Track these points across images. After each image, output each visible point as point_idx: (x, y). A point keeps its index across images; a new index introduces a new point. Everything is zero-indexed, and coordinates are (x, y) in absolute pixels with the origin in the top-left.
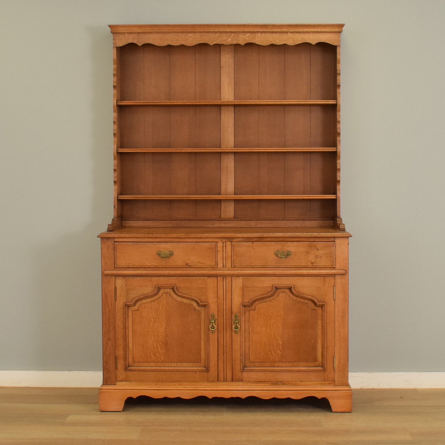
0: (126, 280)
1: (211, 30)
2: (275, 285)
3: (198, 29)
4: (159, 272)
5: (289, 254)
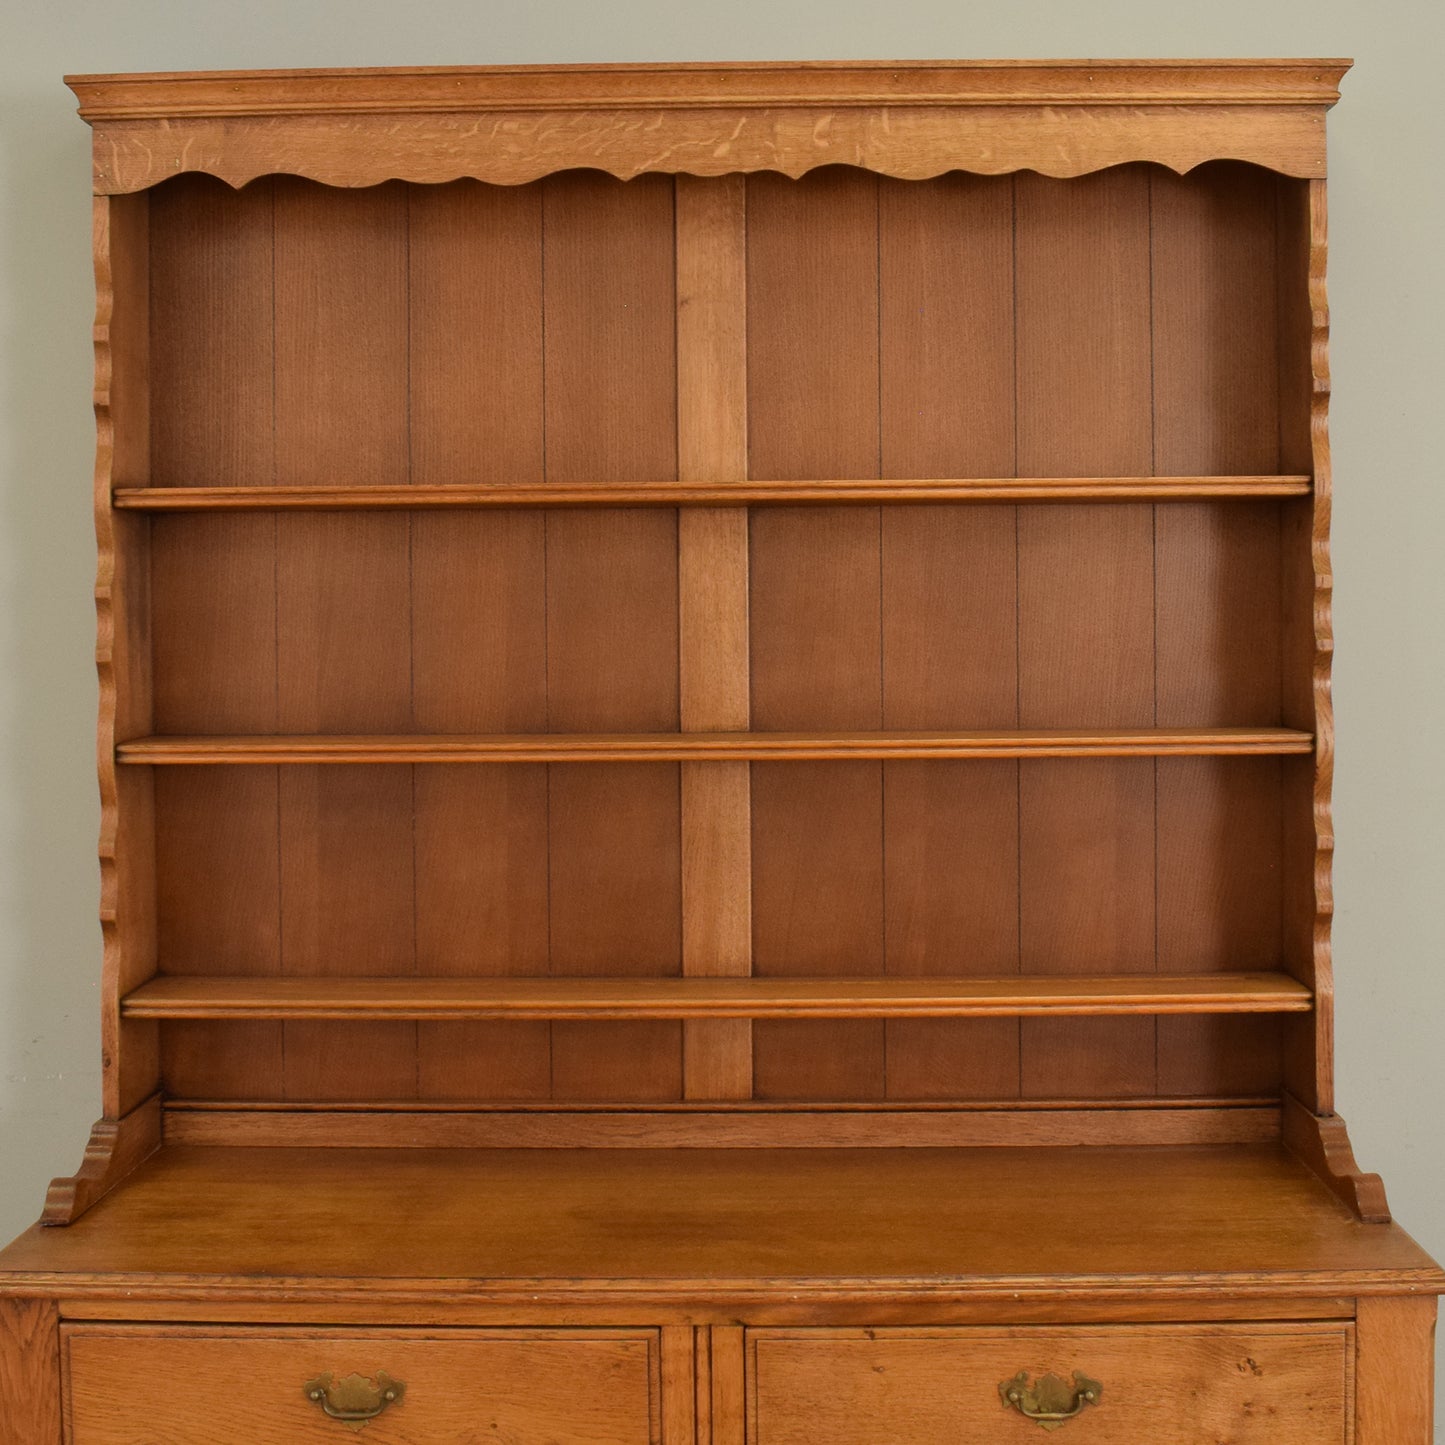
1: (626, 95)
3: (554, 95)
5: (1085, 1399)
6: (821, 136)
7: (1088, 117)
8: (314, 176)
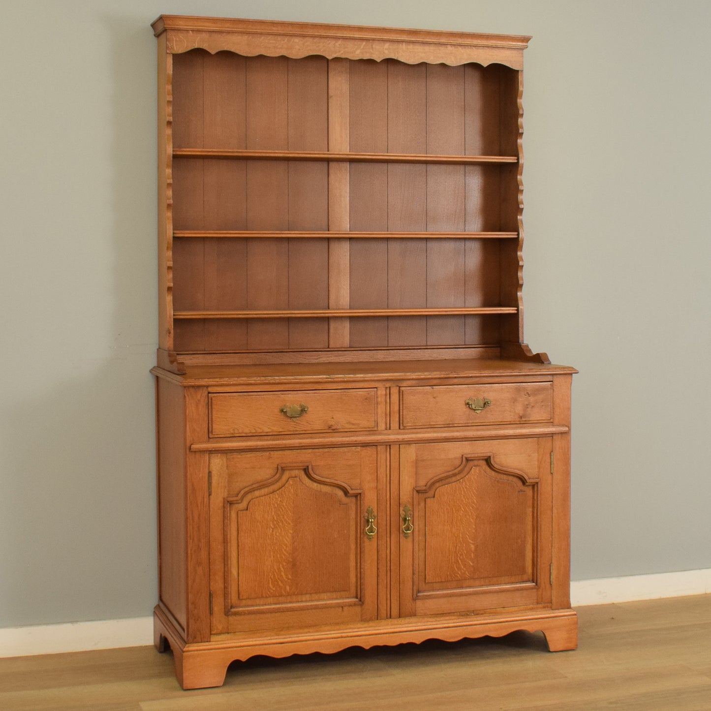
0: (227, 459)
1: (331, 33)
2: (465, 455)
4: (284, 442)
5: (487, 404)
6: (386, 49)
7: (460, 48)
8: (237, 52)
